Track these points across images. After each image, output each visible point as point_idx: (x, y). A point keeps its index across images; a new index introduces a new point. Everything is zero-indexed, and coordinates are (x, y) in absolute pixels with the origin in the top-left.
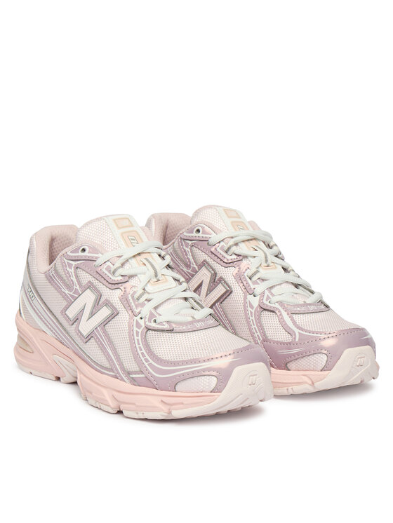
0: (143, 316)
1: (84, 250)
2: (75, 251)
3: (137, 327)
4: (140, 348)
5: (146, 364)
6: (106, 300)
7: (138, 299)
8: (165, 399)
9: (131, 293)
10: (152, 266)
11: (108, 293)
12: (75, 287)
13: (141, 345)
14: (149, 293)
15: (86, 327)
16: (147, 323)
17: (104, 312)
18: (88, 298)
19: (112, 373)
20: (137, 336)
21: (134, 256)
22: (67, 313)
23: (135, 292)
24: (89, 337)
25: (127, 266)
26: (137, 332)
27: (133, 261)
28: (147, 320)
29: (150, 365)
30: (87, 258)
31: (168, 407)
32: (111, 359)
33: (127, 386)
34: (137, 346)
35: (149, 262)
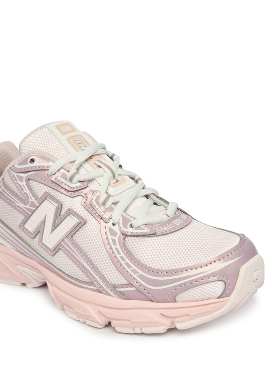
0: (115, 222)
1: (32, 161)
2: (24, 162)
3: (111, 234)
4: (122, 257)
5: (135, 276)
6: (69, 210)
7: (104, 204)
8: (164, 312)
9: (95, 198)
10: (108, 167)
11: (69, 202)
12: (30, 200)
13: (122, 255)
14: (112, 196)
15: (51, 239)
16: (123, 229)
17: (70, 223)
18: (48, 210)
19: (93, 287)
20: (115, 244)
21: (86, 160)
22: (25, 226)
23: (98, 198)
24: (57, 249)
25: (82, 171)
26: (114, 241)
27: (86, 165)
28: (121, 225)
29: (141, 277)
30: (38, 168)
31: (171, 320)
32: (88, 272)
33: (114, 300)
34: (118, 256)
35: (104, 164)
